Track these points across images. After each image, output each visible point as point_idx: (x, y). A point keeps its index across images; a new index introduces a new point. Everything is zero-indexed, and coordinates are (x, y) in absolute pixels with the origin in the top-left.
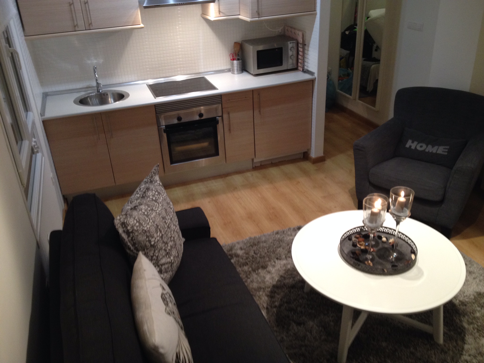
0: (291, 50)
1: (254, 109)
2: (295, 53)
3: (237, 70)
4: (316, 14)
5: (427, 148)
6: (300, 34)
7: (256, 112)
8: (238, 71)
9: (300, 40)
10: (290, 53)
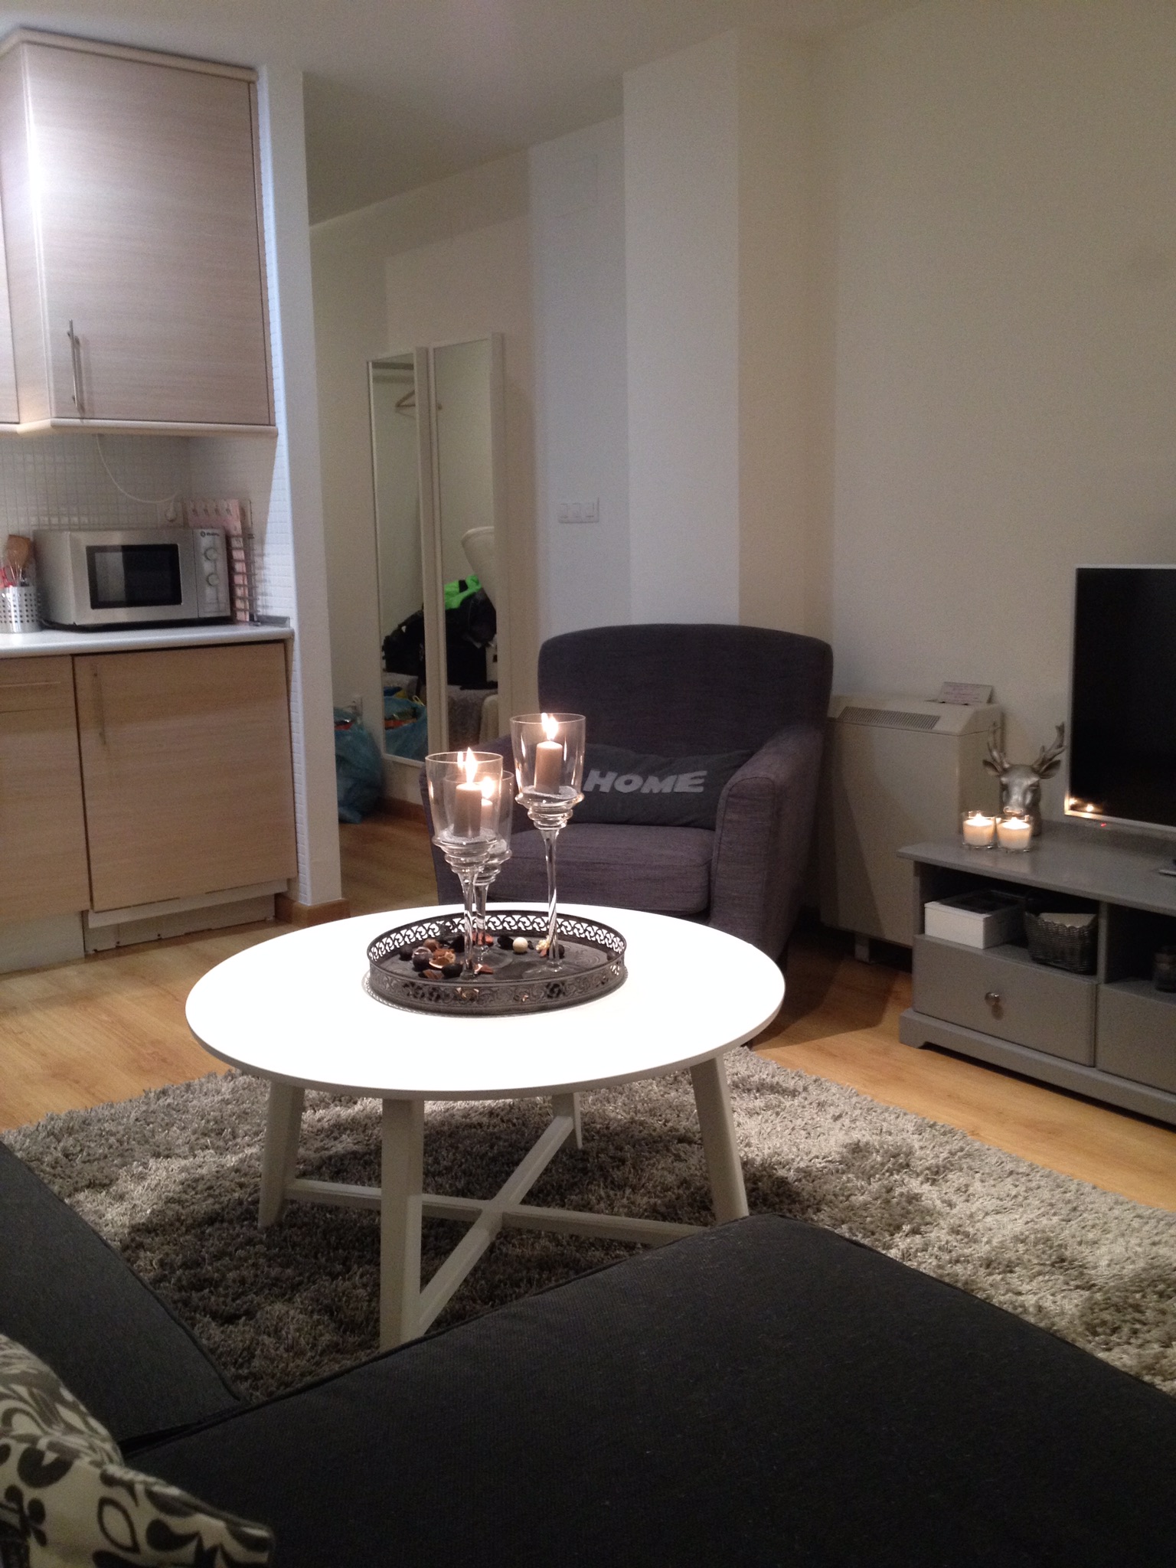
0: (205, 554)
1: (82, 725)
2: (222, 566)
3: (18, 619)
4: (275, 435)
5: (646, 785)
6: (233, 506)
7: (90, 738)
8: (22, 622)
9: (236, 526)
10: (207, 567)
